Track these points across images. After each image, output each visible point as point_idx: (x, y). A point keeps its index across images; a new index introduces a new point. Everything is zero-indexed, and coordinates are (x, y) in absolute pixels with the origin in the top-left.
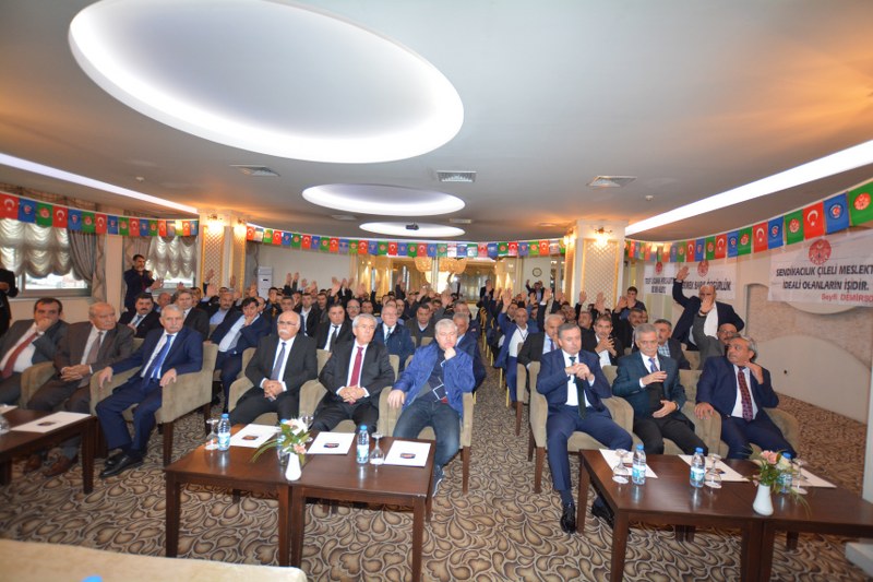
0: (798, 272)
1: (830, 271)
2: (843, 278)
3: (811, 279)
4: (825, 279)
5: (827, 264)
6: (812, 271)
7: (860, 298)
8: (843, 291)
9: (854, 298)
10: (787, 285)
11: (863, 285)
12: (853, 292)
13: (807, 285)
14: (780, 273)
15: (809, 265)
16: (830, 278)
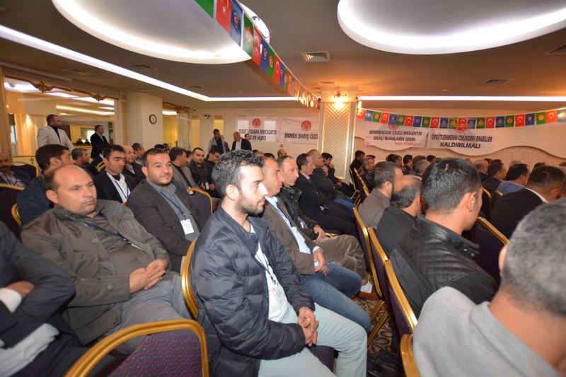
0: (383, 132)
1: (399, 133)
2: (405, 136)
3: (389, 136)
4: (396, 136)
5: (397, 130)
6: (390, 132)
7: (412, 144)
8: (405, 141)
9: (409, 144)
10: (375, 138)
11: (414, 139)
12: (409, 142)
13: (387, 138)
14: (371, 132)
15: (388, 130)
16: (399, 136)
